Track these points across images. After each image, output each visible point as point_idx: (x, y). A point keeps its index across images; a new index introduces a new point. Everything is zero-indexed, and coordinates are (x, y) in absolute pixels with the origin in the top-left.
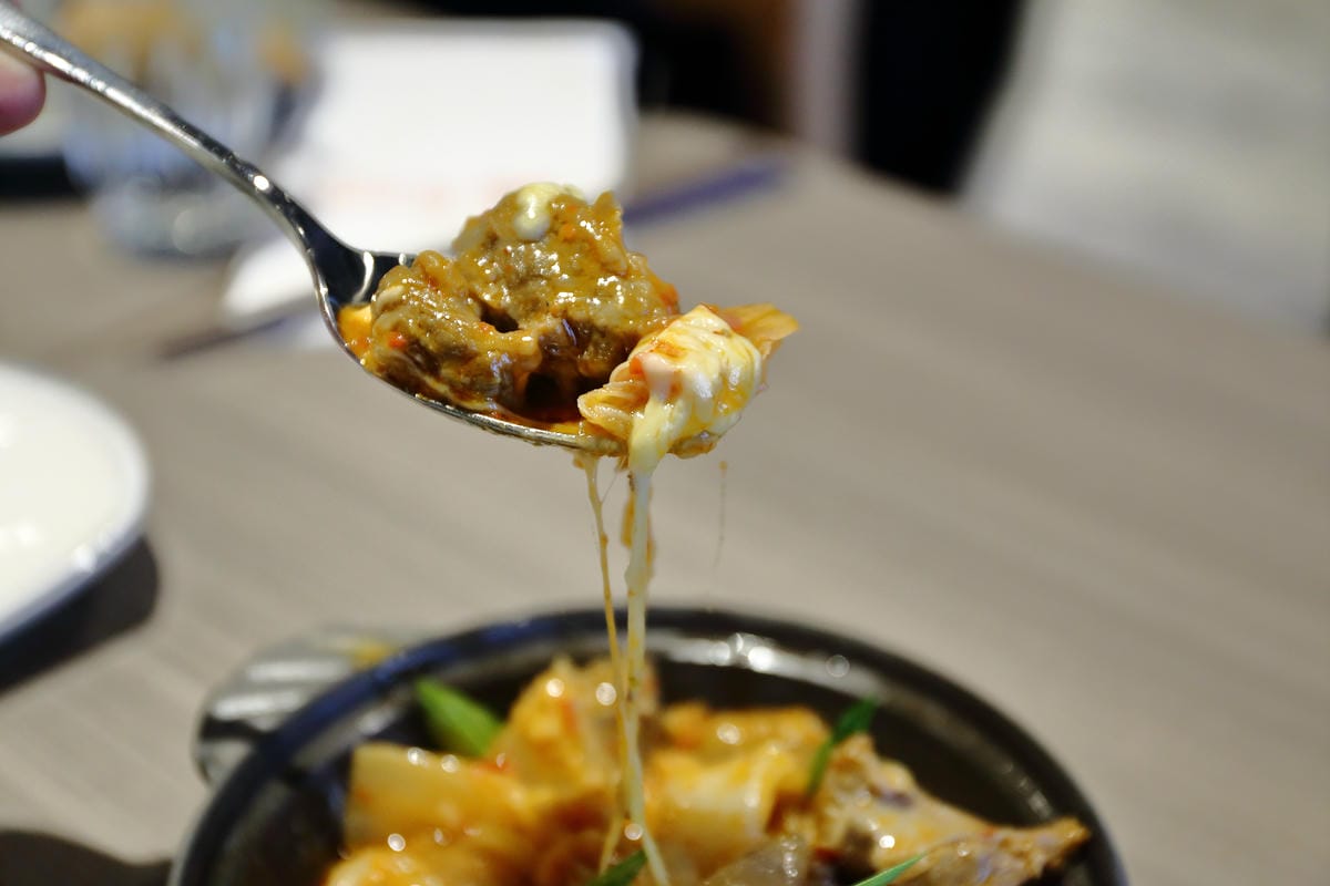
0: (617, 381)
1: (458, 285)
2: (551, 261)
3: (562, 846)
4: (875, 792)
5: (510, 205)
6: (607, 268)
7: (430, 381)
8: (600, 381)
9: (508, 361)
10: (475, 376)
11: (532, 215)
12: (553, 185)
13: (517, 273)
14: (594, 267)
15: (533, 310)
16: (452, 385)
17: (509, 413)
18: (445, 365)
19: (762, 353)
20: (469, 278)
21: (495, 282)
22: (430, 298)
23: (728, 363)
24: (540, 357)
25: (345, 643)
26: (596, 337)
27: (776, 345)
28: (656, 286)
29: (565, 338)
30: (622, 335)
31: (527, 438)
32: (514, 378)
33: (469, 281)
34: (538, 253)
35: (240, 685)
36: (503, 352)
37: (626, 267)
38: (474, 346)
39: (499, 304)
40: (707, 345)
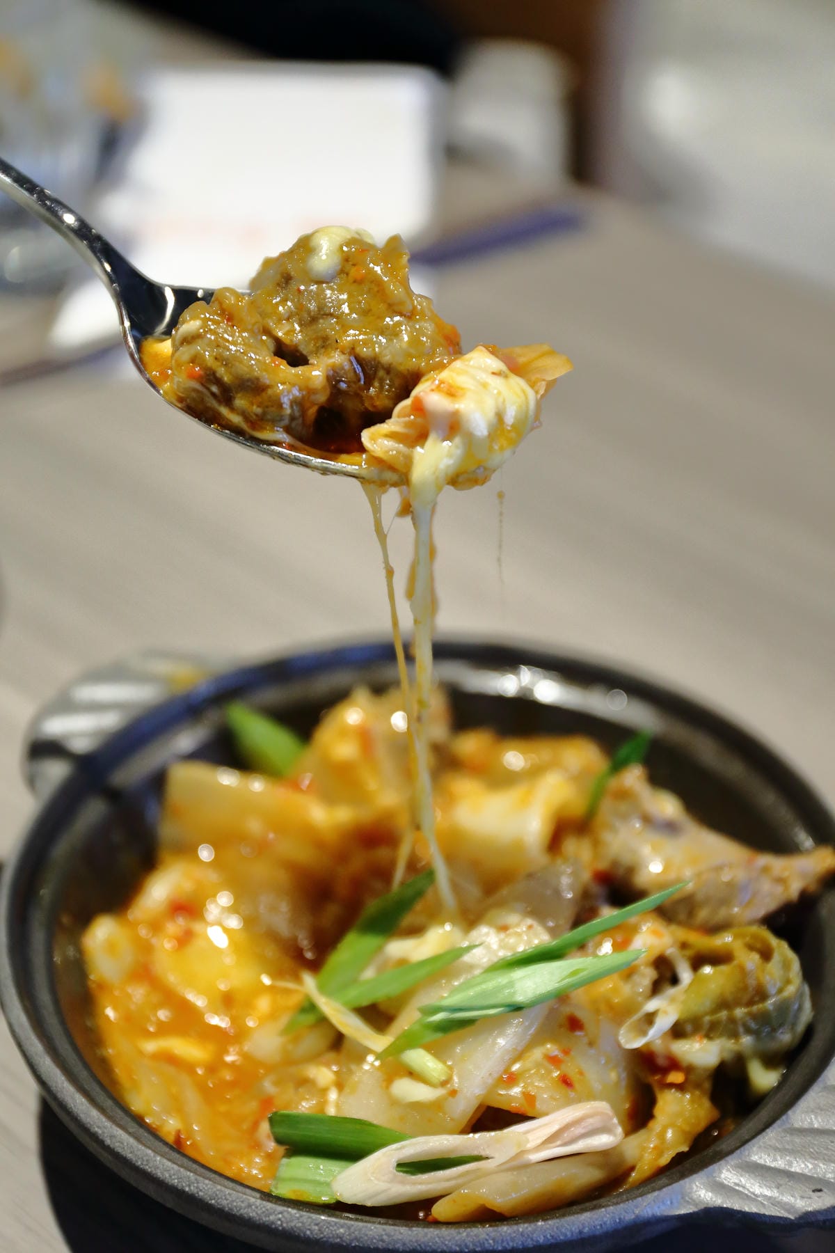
0: (399, 417)
1: (253, 320)
2: (339, 299)
3: (358, 862)
4: (647, 820)
5: (304, 246)
6: (393, 309)
7: (224, 411)
8: (383, 416)
9: (297, 394)
10: (267, 407)
11: (324, 257)
12: (347, 229)
13: (309, 312)
14: (382, 307)
15: (323, 347)
16: (244, 414)
17: (298, 444)
18: (239, 395)
19: (537, 392)
20: (263, 315)
21: (288, 319)
22: (226, 332)
23: (504, 401)
24: (328, 392)
25: (162, 667)
26: (381, 373)
27: (551, 385)
28: (439, 327)
29: (352, 374)
30: (406, 372)
31: (315, 468)
32: (303, 412)
33: (263, 319)
34: (328, 292)
35: (65, 705)
36: (294, 385)
37: (411, 308)
38: (266, 379)
39: (291, 340)
40: (485, 385)
